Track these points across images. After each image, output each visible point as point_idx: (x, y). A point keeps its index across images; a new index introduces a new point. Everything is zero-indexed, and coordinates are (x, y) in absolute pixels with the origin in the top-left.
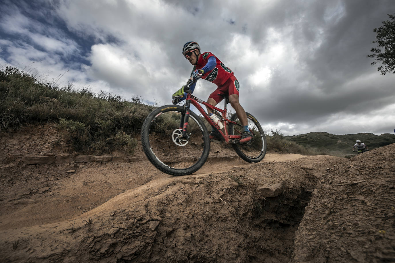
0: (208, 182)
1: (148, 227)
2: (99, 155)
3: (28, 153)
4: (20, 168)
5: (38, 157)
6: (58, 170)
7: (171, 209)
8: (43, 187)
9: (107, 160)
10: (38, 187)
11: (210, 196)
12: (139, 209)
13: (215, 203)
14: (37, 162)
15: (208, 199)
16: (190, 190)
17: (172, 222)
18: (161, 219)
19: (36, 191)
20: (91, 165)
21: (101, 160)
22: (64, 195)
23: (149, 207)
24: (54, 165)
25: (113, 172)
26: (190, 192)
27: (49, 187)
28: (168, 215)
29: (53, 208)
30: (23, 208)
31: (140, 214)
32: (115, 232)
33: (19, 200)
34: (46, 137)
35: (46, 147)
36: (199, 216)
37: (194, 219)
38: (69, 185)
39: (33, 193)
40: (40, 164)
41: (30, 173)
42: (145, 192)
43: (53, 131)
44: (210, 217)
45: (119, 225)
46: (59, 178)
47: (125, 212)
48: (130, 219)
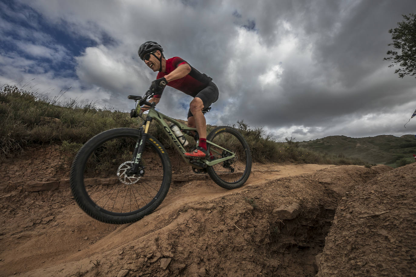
0: (221, 207)
1: (160, 266)
2: (105, 178)
3: (30, 180)
4: (23, 196)
5: (41, 184)
6: (62, 196)
7: (183, 241)
8: (47, 217)
9: (114, 182)
10: (42, 216)
11: (223, 222)
12: (149, 244)
13: (229, 230)
14: (40, 189)
15: (222, 226)
16: (202, 217)
17: (185, 257)
18: (172, 255)
19: (39, 221)
20: (97, 188)
21: (107, 182)
22: (70, 224)
23: (160, 241)
24: (58, 191)
25: (121, 196)
26: (203, 220)
27: (53, 216)
28: (180, 249)
29: (58, 241)
30: (26, 242)
31: (151, 250)
32: (124, 274)
33: (22, 234)
34: (49, 160)
35: (49, 171)
36: (213, 248)
37: (207, 251)
38: (74, 213)
39: (37, 224)
40: (43, 191)
41: (33, 202)
42: (155, 219)
43: (56, 154)
44: (224, 247)
45: (129, 265)
46: (63, 205)
47: (135, 249)
48: (140, 257)
